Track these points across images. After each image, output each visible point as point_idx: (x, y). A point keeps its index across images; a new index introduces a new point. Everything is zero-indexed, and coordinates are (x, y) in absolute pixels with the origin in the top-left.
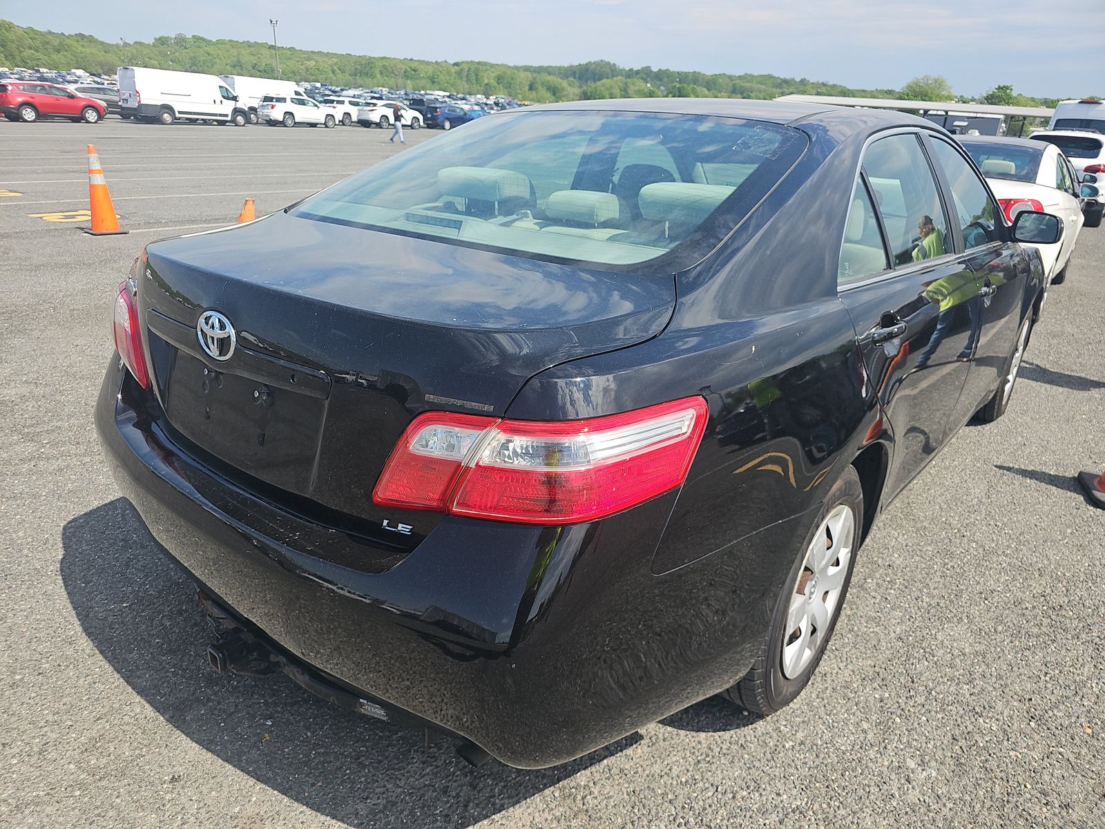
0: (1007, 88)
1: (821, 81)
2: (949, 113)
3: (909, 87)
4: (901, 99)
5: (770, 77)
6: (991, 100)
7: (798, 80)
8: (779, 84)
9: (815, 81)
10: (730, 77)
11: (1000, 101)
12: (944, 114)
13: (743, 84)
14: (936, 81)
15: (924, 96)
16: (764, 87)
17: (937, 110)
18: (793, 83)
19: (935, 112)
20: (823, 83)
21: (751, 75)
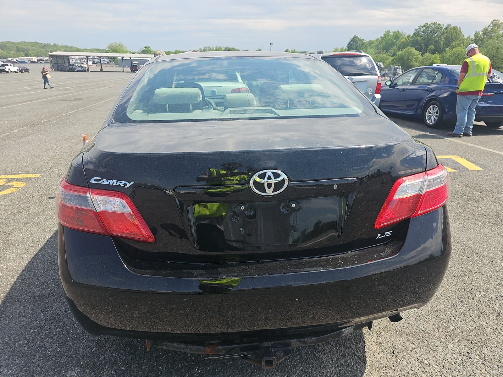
0: (149, 47)
1: (64, 45)
2: (132, 58)
3: (109, 47)
4: (107, 53)
5: (36, 43)
6: (144, 52)
7: (52, 44)
8: (43, 46)
9: (61, 45)
10: (13, 43)
11: (147, 53)
12: (130, 58)
13: (22, 47)
14: (119, 45)
15: (117, 52)
16: (35, 48)
17: (127, 57)
18: (50, 46)
19: (126, 58)
20: (65, 46)
21: (25, 42)
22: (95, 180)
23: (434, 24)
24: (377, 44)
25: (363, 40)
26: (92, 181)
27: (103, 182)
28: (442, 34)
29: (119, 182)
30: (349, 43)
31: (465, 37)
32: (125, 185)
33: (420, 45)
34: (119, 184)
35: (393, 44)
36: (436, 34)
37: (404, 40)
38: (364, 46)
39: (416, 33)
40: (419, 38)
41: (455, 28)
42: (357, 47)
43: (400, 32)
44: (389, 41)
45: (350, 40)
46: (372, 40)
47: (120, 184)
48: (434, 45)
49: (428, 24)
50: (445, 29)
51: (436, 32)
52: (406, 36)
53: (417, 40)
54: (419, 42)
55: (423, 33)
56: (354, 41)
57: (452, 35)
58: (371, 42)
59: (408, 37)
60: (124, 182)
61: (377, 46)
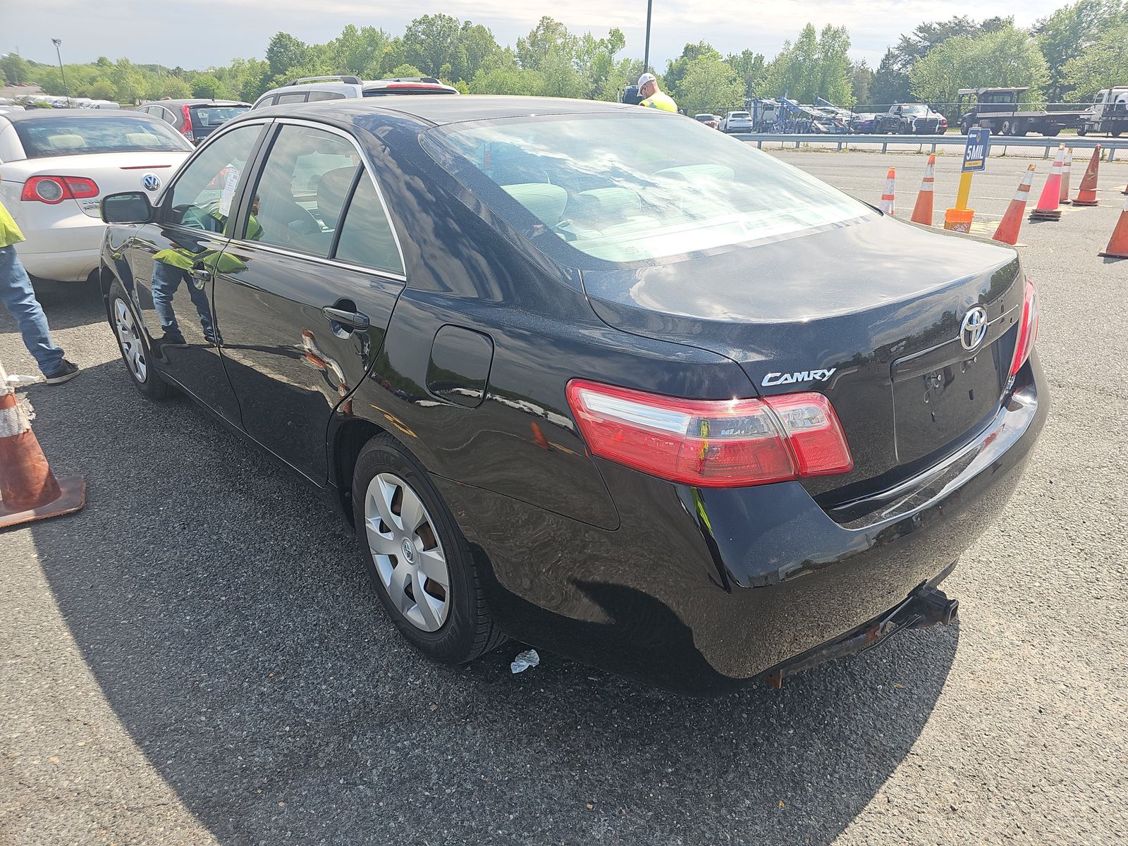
22: (771, 380)
23: (441, 17)
24: (333, 55)
25: (303, 44)
26: (765, 383)
27: (786, 379)
28: (460, 40)
29: (812, 372)
30: (271, 50)
31: (503, 49)
32: (823, 375)
33: (424, 62)
34: (814, 378)
35: (368, 57)
36: (449, 41)
37: (390, 48)
38: (307, 60)
39: (411, 36)
40: (418, 46)
41: (480, 29)
42: (291, 59)
43: (378, 30)
44: (357, 48)
45: (270, 42)
46: (321, 44)
47: (815, 376)
48: (449, 62)
49: (430, 17)
50: (463, 29)
51: (449, 35)
52: (391, 40)
53: (415, 51)
54: (420, 54)
55: (423, 37)
56: (282, 46)
57: (478, 44)
58: (320, 51)
59: (396, 42)
60: (820, 372)
61: (334, 58)
